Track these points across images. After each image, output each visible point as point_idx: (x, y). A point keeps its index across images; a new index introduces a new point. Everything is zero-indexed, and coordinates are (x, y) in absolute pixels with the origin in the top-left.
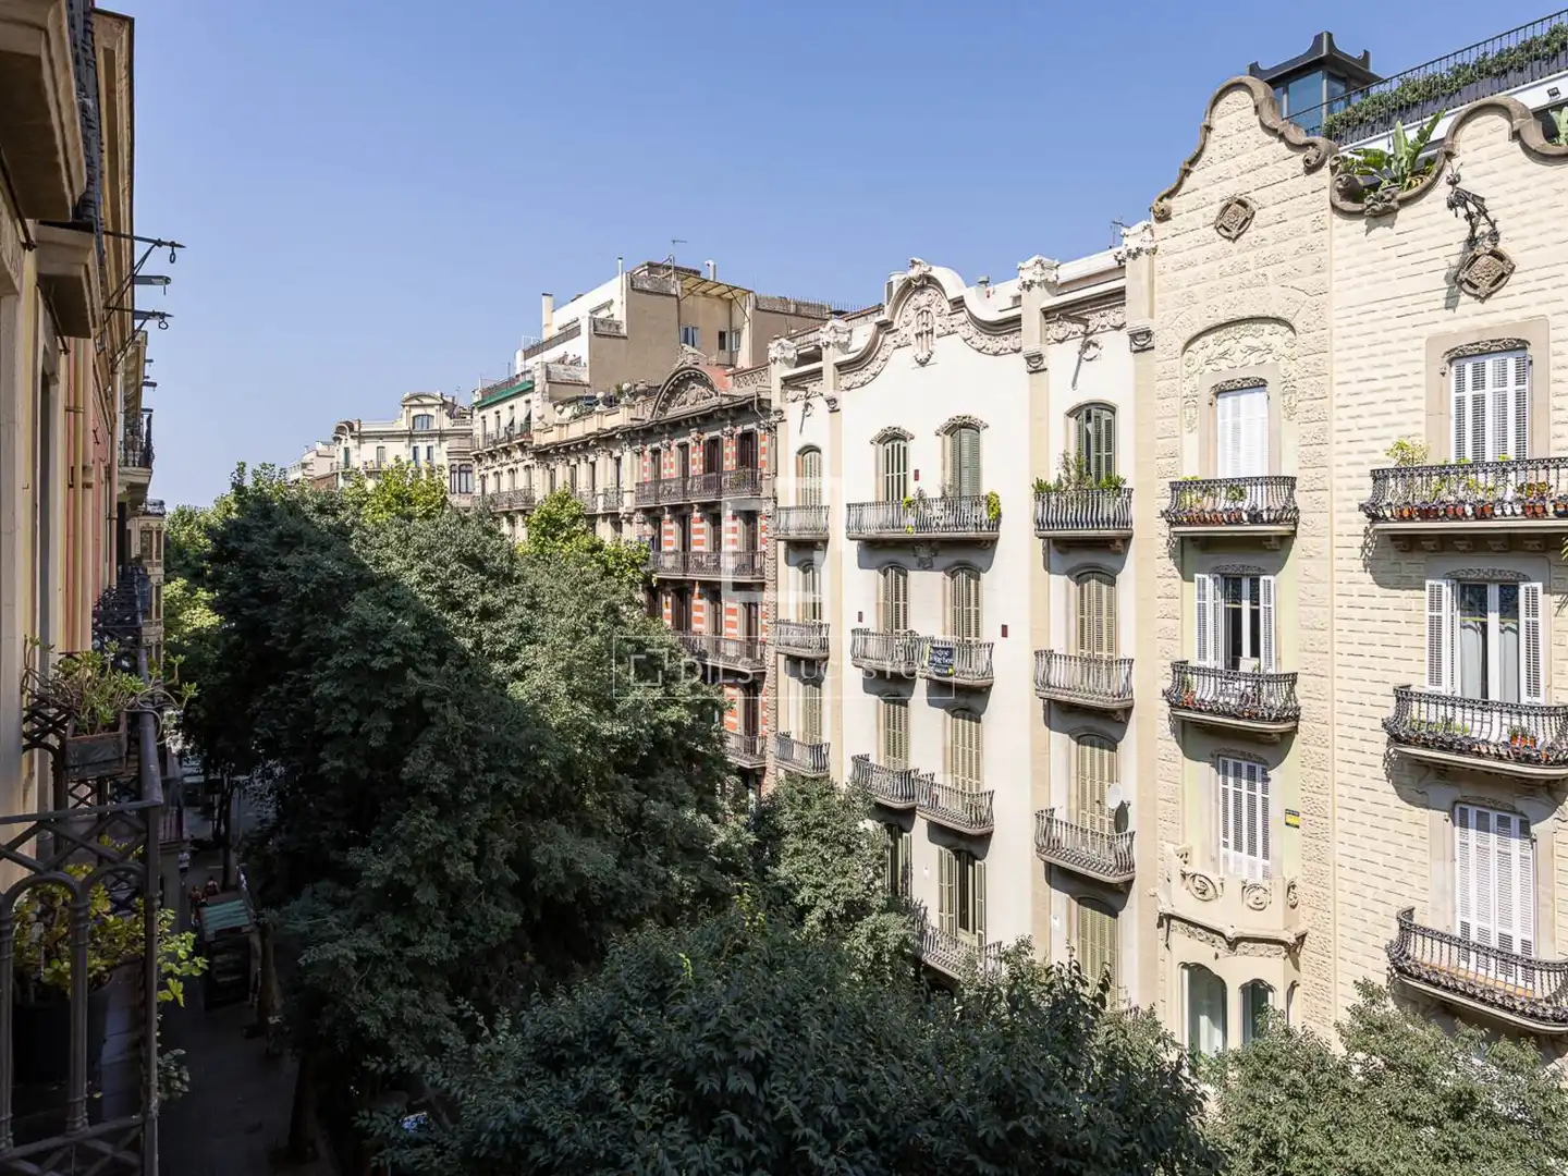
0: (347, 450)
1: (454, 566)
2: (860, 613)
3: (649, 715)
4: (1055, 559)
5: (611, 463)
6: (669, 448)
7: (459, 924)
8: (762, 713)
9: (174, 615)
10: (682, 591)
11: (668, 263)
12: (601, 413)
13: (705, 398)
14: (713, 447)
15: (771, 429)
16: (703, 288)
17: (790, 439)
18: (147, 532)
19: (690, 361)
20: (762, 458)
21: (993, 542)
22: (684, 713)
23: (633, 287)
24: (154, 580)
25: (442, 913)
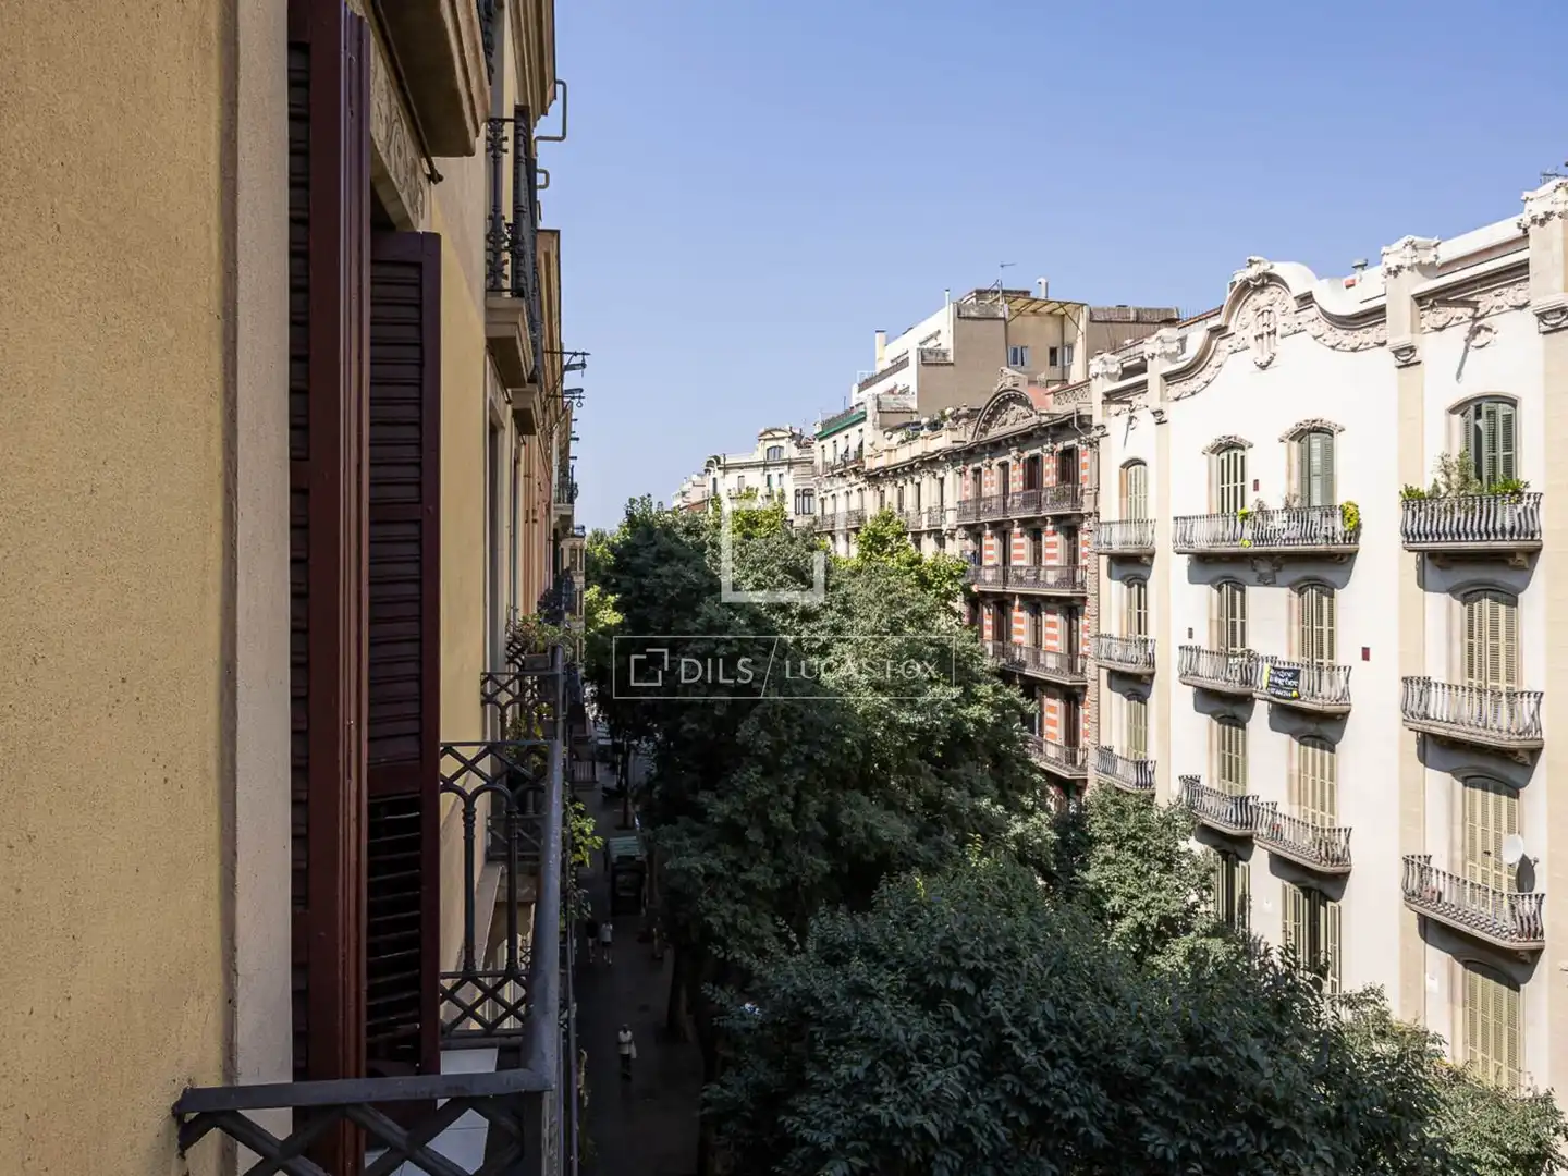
0: (715, 479)
1: (780, 577)
2: (1191, 630)
3: (947, 710)
4: (1432, 574)
5: (935, 483)
6: (990, 467)
7: (780, 862)
8: (1083, 726)
9: (592, 614)
10: (1002, 603)
11: (996, 288)
12: (926, 437)
13: (1025, 418)
14: (1033, 465)
15: (1093, 444)
16: (1033, 307)
17: (1113, 453)
18: (573, 549)
19: (1009, 385)
20: (1083, 473)
21: (1351, 556)
22: (987, 712)
23: (960, 316)
24: (577, 586)
25: (767, 852)
